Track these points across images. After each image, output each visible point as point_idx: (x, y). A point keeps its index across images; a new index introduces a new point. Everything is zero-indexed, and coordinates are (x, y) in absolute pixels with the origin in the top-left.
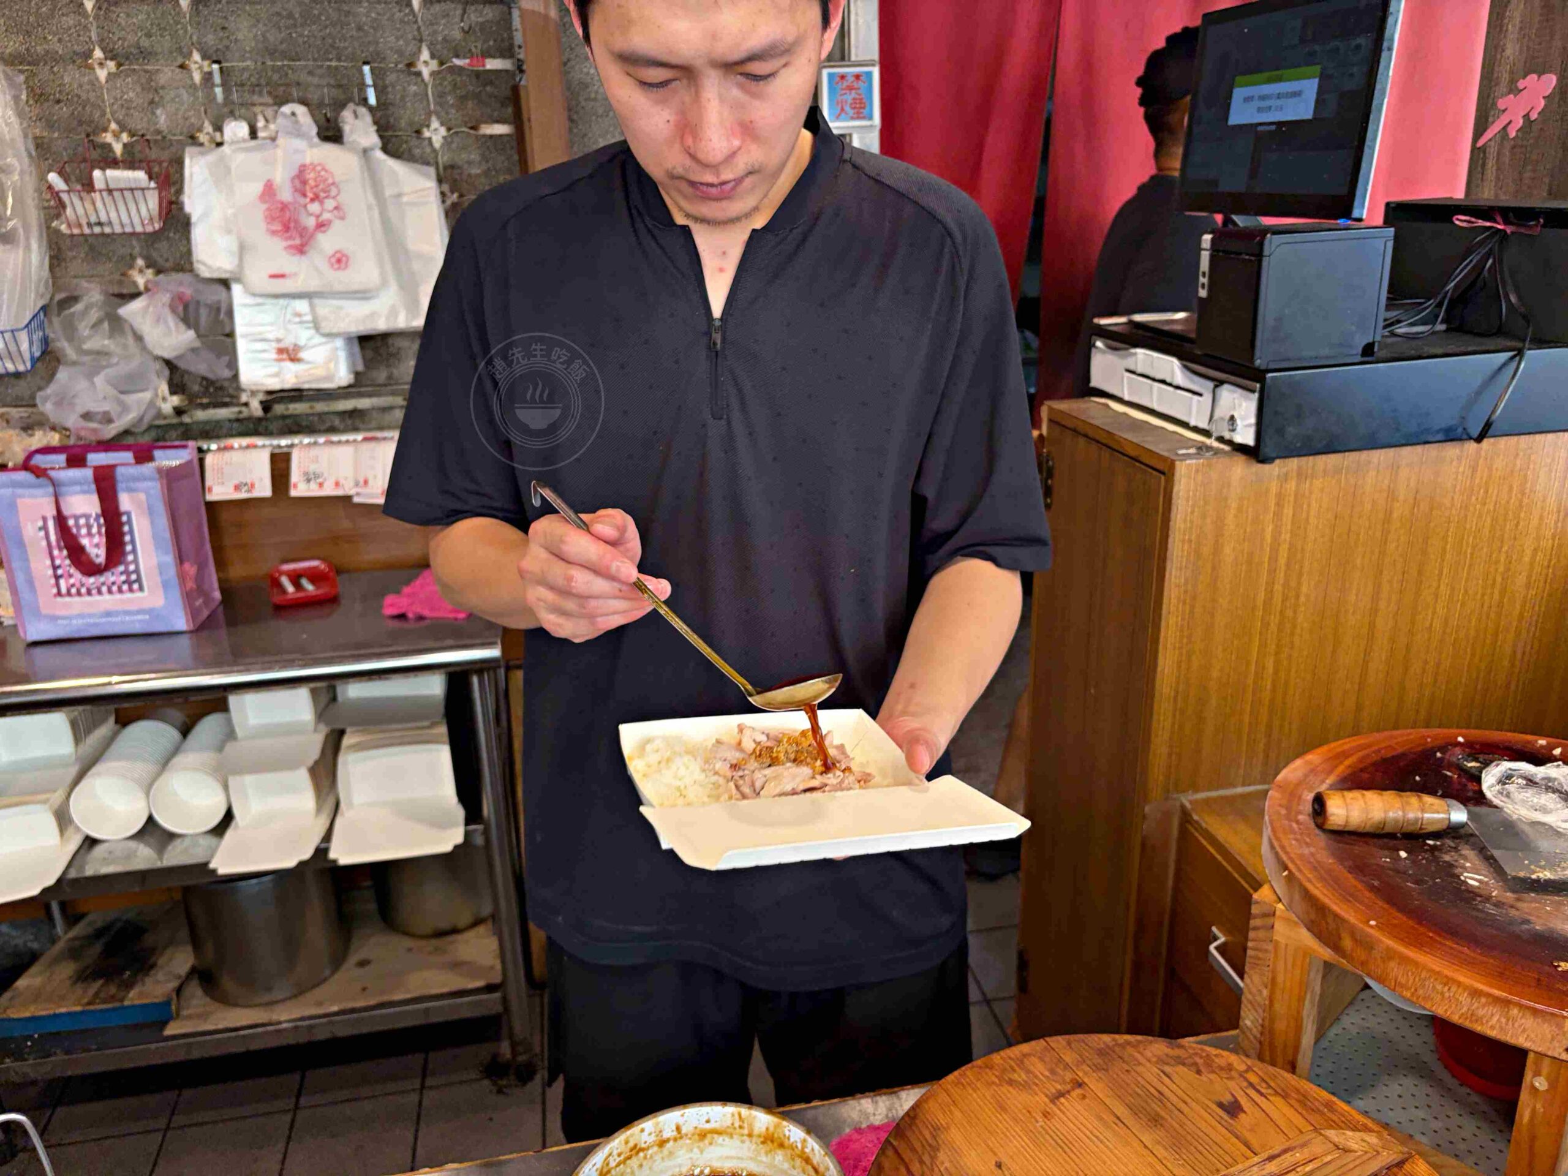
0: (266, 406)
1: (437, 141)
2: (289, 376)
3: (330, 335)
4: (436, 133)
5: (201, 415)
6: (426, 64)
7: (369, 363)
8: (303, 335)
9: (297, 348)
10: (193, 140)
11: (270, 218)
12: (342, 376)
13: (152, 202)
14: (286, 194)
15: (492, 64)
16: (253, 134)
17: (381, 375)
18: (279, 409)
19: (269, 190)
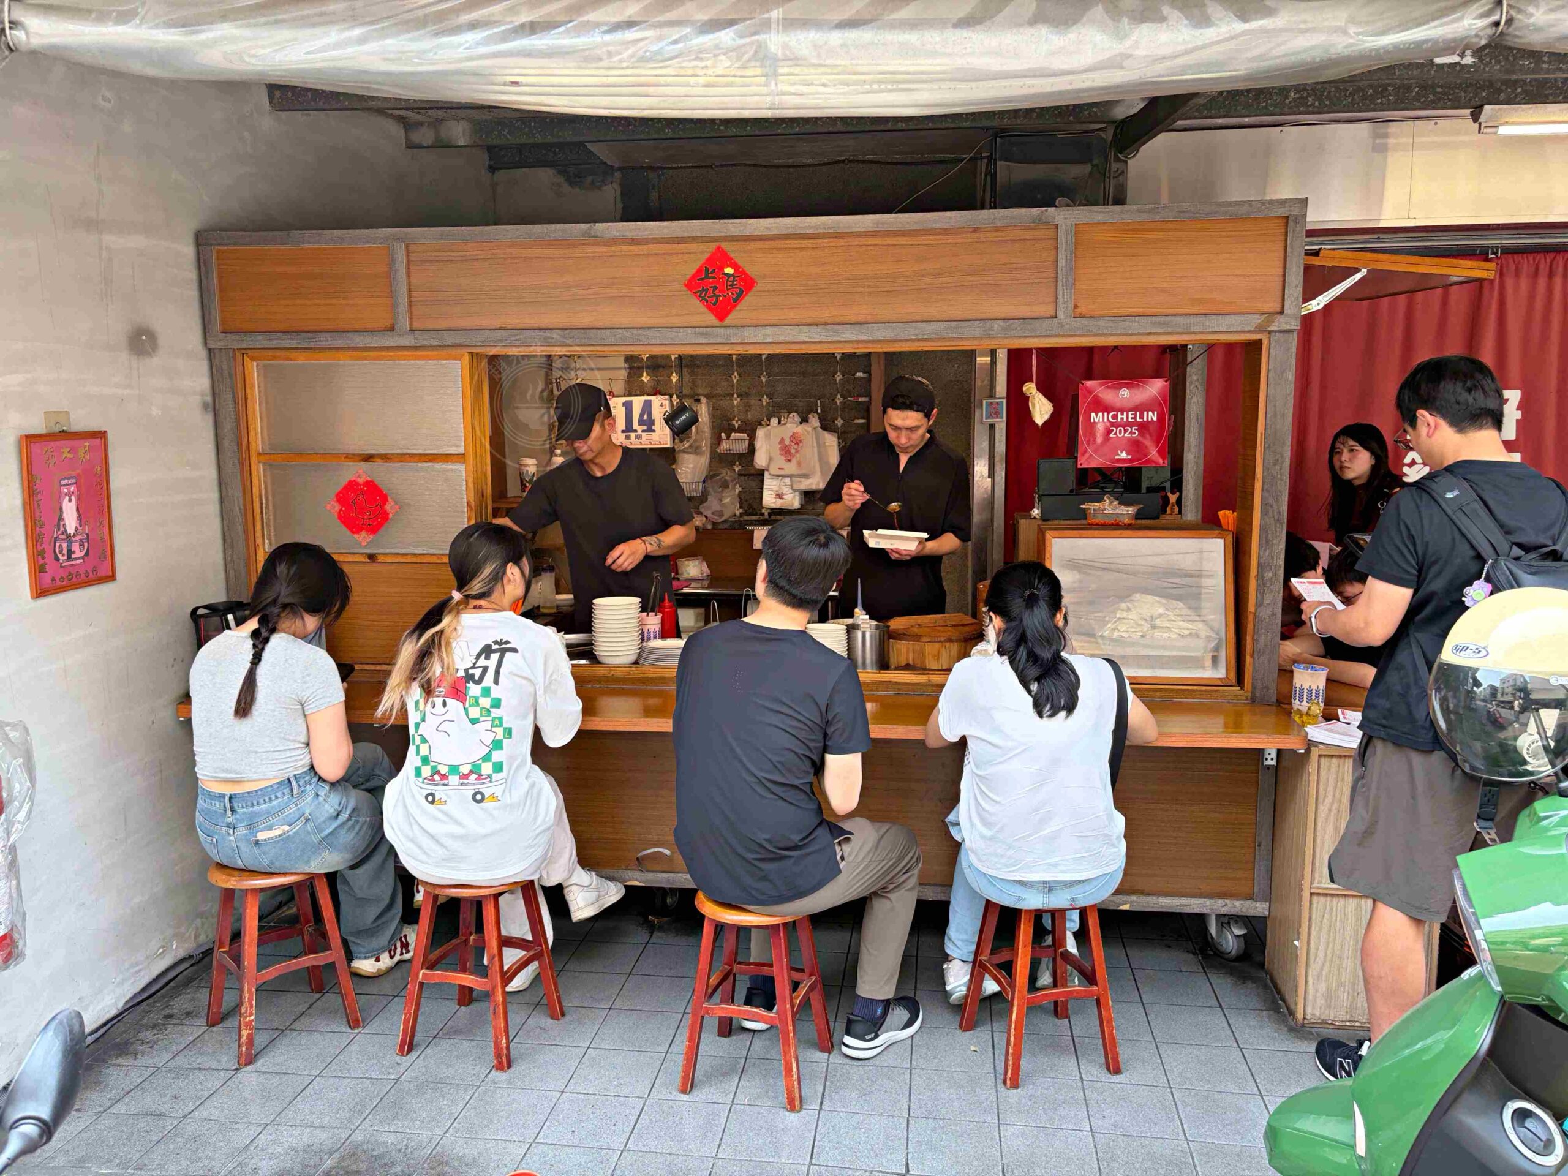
0: (770, 514)
1: (839, 425)
2: (778, 504)
3: (795, 491)
4: (839, 422)
5: (746, 518)
6: (839, 399)
7: (807, 502)
8: (786, 490)
9: (783, 494)
10: (760, 424)
11: (781, 449)
12: (796, 505)
13: (747, 442)
14: (787, 442)
15: (861, 399)
16: (779, 422)
17: (810, 507)
18: (773, 517)
19: (782, 440)
